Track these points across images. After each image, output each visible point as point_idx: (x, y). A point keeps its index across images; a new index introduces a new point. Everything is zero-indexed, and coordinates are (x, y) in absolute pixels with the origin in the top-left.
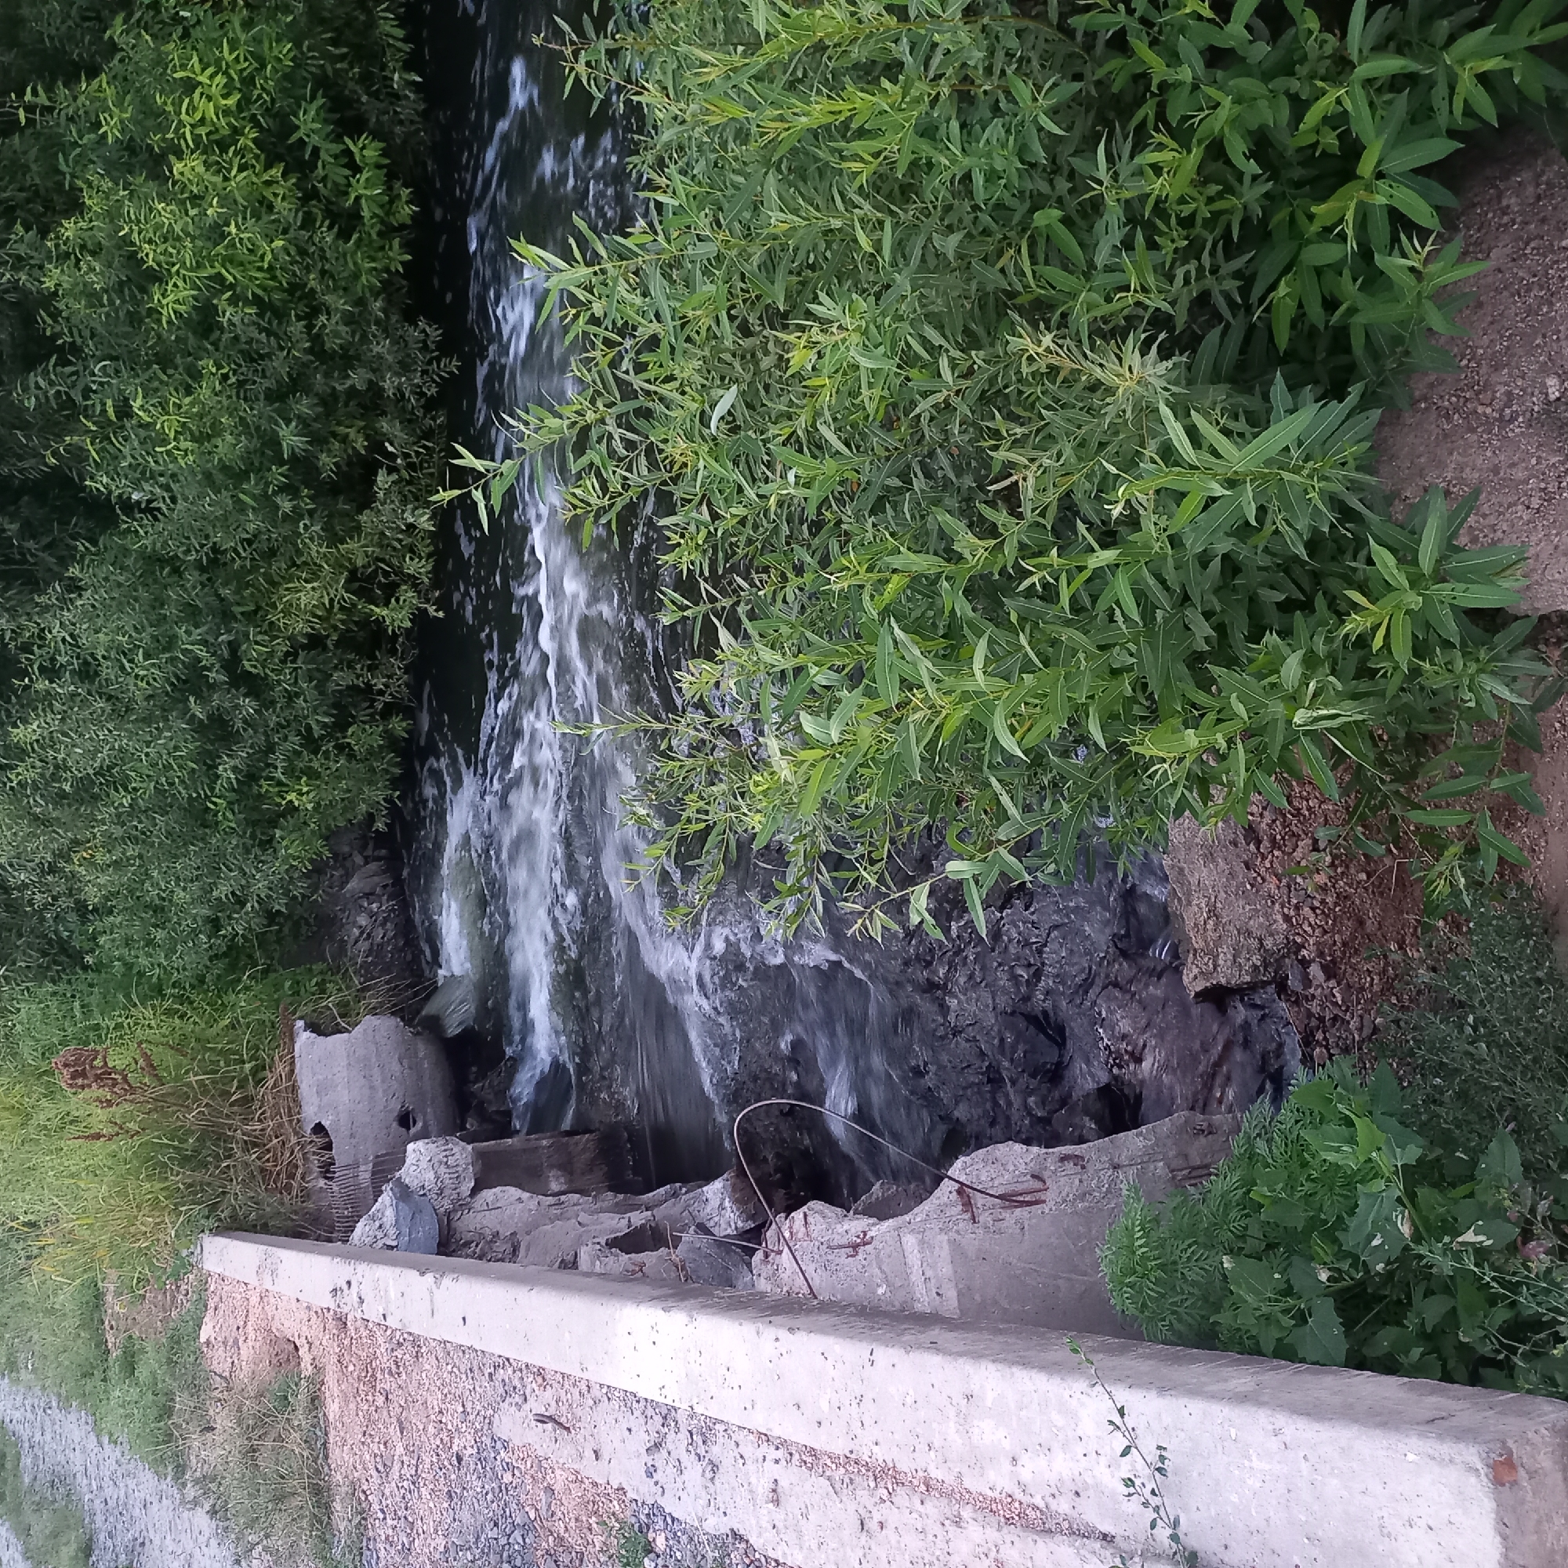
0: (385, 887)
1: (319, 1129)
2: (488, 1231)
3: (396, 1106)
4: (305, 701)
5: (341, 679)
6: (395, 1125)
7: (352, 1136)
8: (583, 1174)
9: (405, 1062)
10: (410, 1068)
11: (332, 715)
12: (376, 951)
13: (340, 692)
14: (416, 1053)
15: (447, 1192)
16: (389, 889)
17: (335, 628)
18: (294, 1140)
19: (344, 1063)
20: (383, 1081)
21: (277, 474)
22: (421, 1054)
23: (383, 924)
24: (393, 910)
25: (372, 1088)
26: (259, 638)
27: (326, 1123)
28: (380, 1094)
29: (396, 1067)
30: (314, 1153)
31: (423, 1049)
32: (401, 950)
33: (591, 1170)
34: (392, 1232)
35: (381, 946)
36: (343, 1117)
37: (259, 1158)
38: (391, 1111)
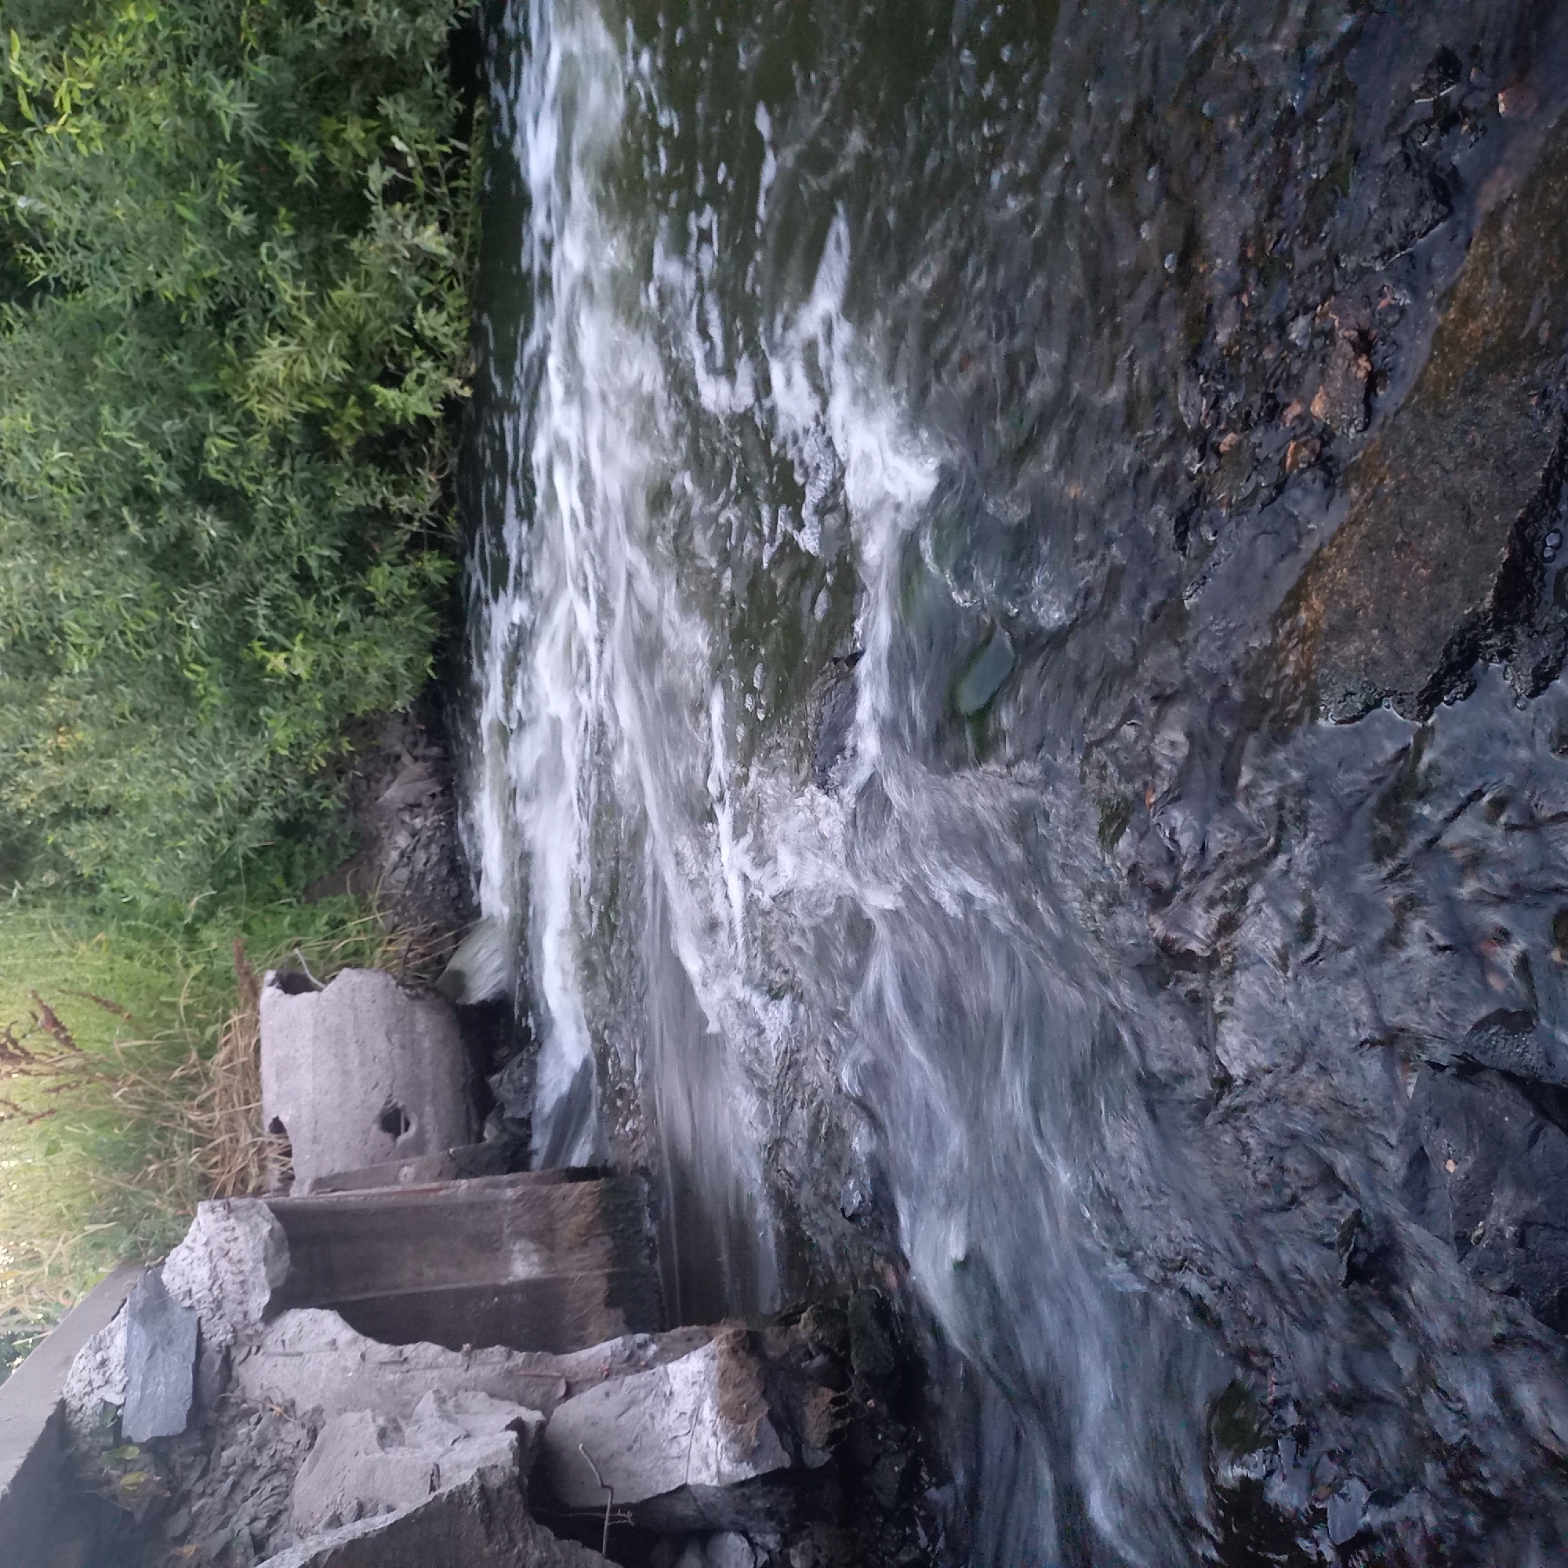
0: (433, 796)
1: (278, 1127)
2: (278, 1398)
3: (378, 1101)
4: (295, 524)
5: (349, 497)
6: (375, 1128)
7: (315, 1140)
8: (571, 1249)
9: (395, 1038)
10: (403, 1047)
11: (336, 548)
12: (416, 882)
13: (348, 515)
14: (413, 1024)
15: (228, 1307)
16: (439, 799)
17: (352, 429)
18: (246, 1139)
19: (309, 1036)
20: (362, 1065)
21: (228, 173)
22: (420, 1027)
23: (427, 846)
24: (439, 827)
25: (345, 1073)
26: (224, 430)
27: (285, 1119)
28: (356, 1082)
29: (381, 1044)
30: (275, 1160)
31: (425, 1021)
32: (444, 882)
33: (585, 1244)
34: (118, 1376)
35: (422, 875)
36: (306, 1113)
37: (202, 1160)
38: (370, 1109)
